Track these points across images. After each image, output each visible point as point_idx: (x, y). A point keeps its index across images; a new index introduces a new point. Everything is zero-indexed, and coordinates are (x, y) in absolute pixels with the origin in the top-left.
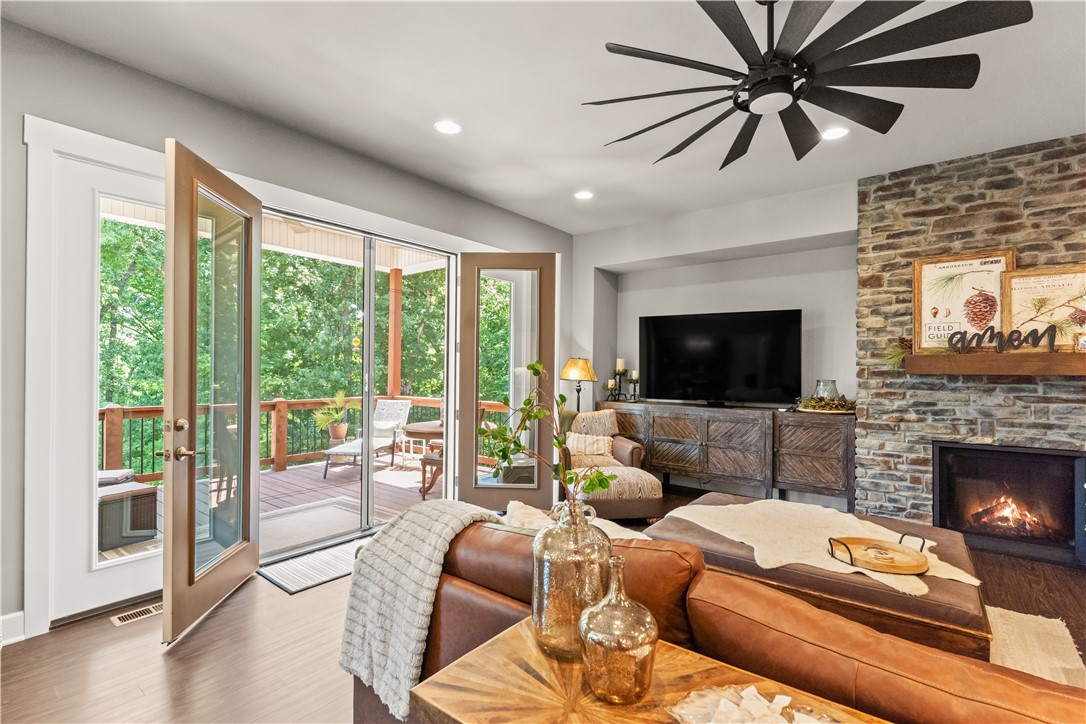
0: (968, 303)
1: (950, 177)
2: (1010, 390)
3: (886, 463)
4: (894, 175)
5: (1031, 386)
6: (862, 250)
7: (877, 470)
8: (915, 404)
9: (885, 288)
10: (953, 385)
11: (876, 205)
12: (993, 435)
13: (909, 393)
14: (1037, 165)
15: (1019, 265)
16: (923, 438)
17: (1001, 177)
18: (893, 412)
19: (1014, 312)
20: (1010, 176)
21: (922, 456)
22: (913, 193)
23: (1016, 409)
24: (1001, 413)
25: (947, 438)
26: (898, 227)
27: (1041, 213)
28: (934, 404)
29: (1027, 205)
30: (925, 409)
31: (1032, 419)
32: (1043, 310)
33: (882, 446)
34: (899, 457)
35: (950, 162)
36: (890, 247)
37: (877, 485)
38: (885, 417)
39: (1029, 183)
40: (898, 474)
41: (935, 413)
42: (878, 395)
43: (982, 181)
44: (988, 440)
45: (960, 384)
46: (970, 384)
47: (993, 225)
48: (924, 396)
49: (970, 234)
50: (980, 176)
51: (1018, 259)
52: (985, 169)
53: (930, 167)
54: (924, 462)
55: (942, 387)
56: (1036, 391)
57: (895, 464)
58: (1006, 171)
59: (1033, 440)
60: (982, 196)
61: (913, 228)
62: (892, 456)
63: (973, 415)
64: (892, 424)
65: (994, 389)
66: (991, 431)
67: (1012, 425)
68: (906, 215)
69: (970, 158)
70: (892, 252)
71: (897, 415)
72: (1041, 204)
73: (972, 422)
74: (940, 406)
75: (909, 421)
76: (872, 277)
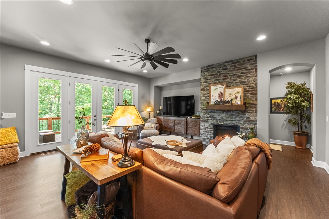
0: (218, 94)
1: (216, 67)
2: (226, 113)
3: (205, 129)
4: (207, 66)
5: (230, 112)
6: (201, 83)
7: (204, 130)
8: (210, 116)
9: (205, 91)
10: (217, 112)
11: (204, 73)
12: (223, 123)
13: (209, 113)
14: (231, 65)
15: (227, 86)
16: (211, 123)
17: (225, 68)
18: (206, 118)
19: (226, 96)
20: (226, 67)
21: (211, 127)
22: (210, 71)
23: (227, 117)
24: (224, 118)
25: (216, 123)
26: (207, 78)
27: (231, 75)
28: (214, 116)
29: (229, 74)
30: (212, 117)
31: (230, 119)
32: (230, 96)
33: (205, 125)
34: (208, 127)
35: (216, 64)
36: (206, 82)
37: (204, 133)
38: (205, 119)
39: (229, 69)
40: (208, 131)
41: (214, 118)
42: (204, 114)
43: (221, 68)
44: (223, 124)
45: (218, 112)
46: (220, 112)
47: (223, 78)
48: (212, 114)
49: (219, 80)
50: (221, 67)
51: (227, 85)
52: (222, 66)
53: (213, 65)
54: (212, 128)
55: (215, 112)
56: (230, 113)
57: (207, 129)
58: (225, 66)
59: (230, 123)
60: (222, 72)
61: (210, 78)
62: (206, 127)
63: (220, 118)
64: (206, 120)
65: (224, 113)
66: (223, 122)
67: (227, 120)
68: (209, 75)
69: (220, 63)
70: (206, 83)
71: (207, 118)
72: (231, 73)
73: (220, 120)
74: (215, 116)
75: (209, 120)
76: (203, 89)
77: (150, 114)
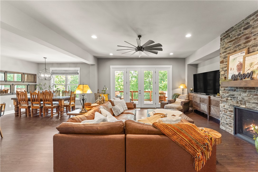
0: (237, 66)
1: (236, 29)
2: (249, 92)
3: (225, 111)
4: (226, 32)
5: (254, 90)
6: (220, 54)
7: (223, 113)
8: (230, 95)
9: (225, 63)
10: (237, 90)
11: (223, 41)
12: (245, 105)
13: (229, 92)
14: (255, 19)
16: (231, 105)
17: (247, 26)
18: (226, 97)
20: (249, 25)
21: (231, 110)
22: (229, 36)
23: (250, 97)
24: (246, 99)
25: (235, 105)
26: (227, 46)
27: (255, 35)
28: (234, 95)
29: (252, 33)
30: (233, 96)
31: (254, 101)
32: (252, 66)
33: (224, 106)
34: (227, 109)
35: (236, 25)
36: (225, 52)
37: (223, 116)
38: (225, 98)
39: (253, 25)
40: (227, 114)
41: (233, 98)
42: (223, 92)
43: (242, 28)
44: (244, 107)
45: (239, 90)
46: (241, 90)
47: (244, 41)
48: (232, 93)
49: (240, 45)
50: (242, 27)
51: (248, 51)
52: (243, 25)
53: (232, 27)
54: (231, 111)
55: (235, 91)
57: (227, 111)
58: (248, 23)
59: (254, 107)
60: (243, 33)
61: (230, 46)
62: (226, 109)
63: (241, 99)
64: (225, 100)
65: (246, 91)
66: (245, 104)
67: (249, 102)
68: (228, 42)
69: (240, 22)
70: (225, 54)
71: (226, 98)
72: (255, 32)
73: (240, 101)
75: (228, 100)
76: (222, 61)
77: (183, 90)
